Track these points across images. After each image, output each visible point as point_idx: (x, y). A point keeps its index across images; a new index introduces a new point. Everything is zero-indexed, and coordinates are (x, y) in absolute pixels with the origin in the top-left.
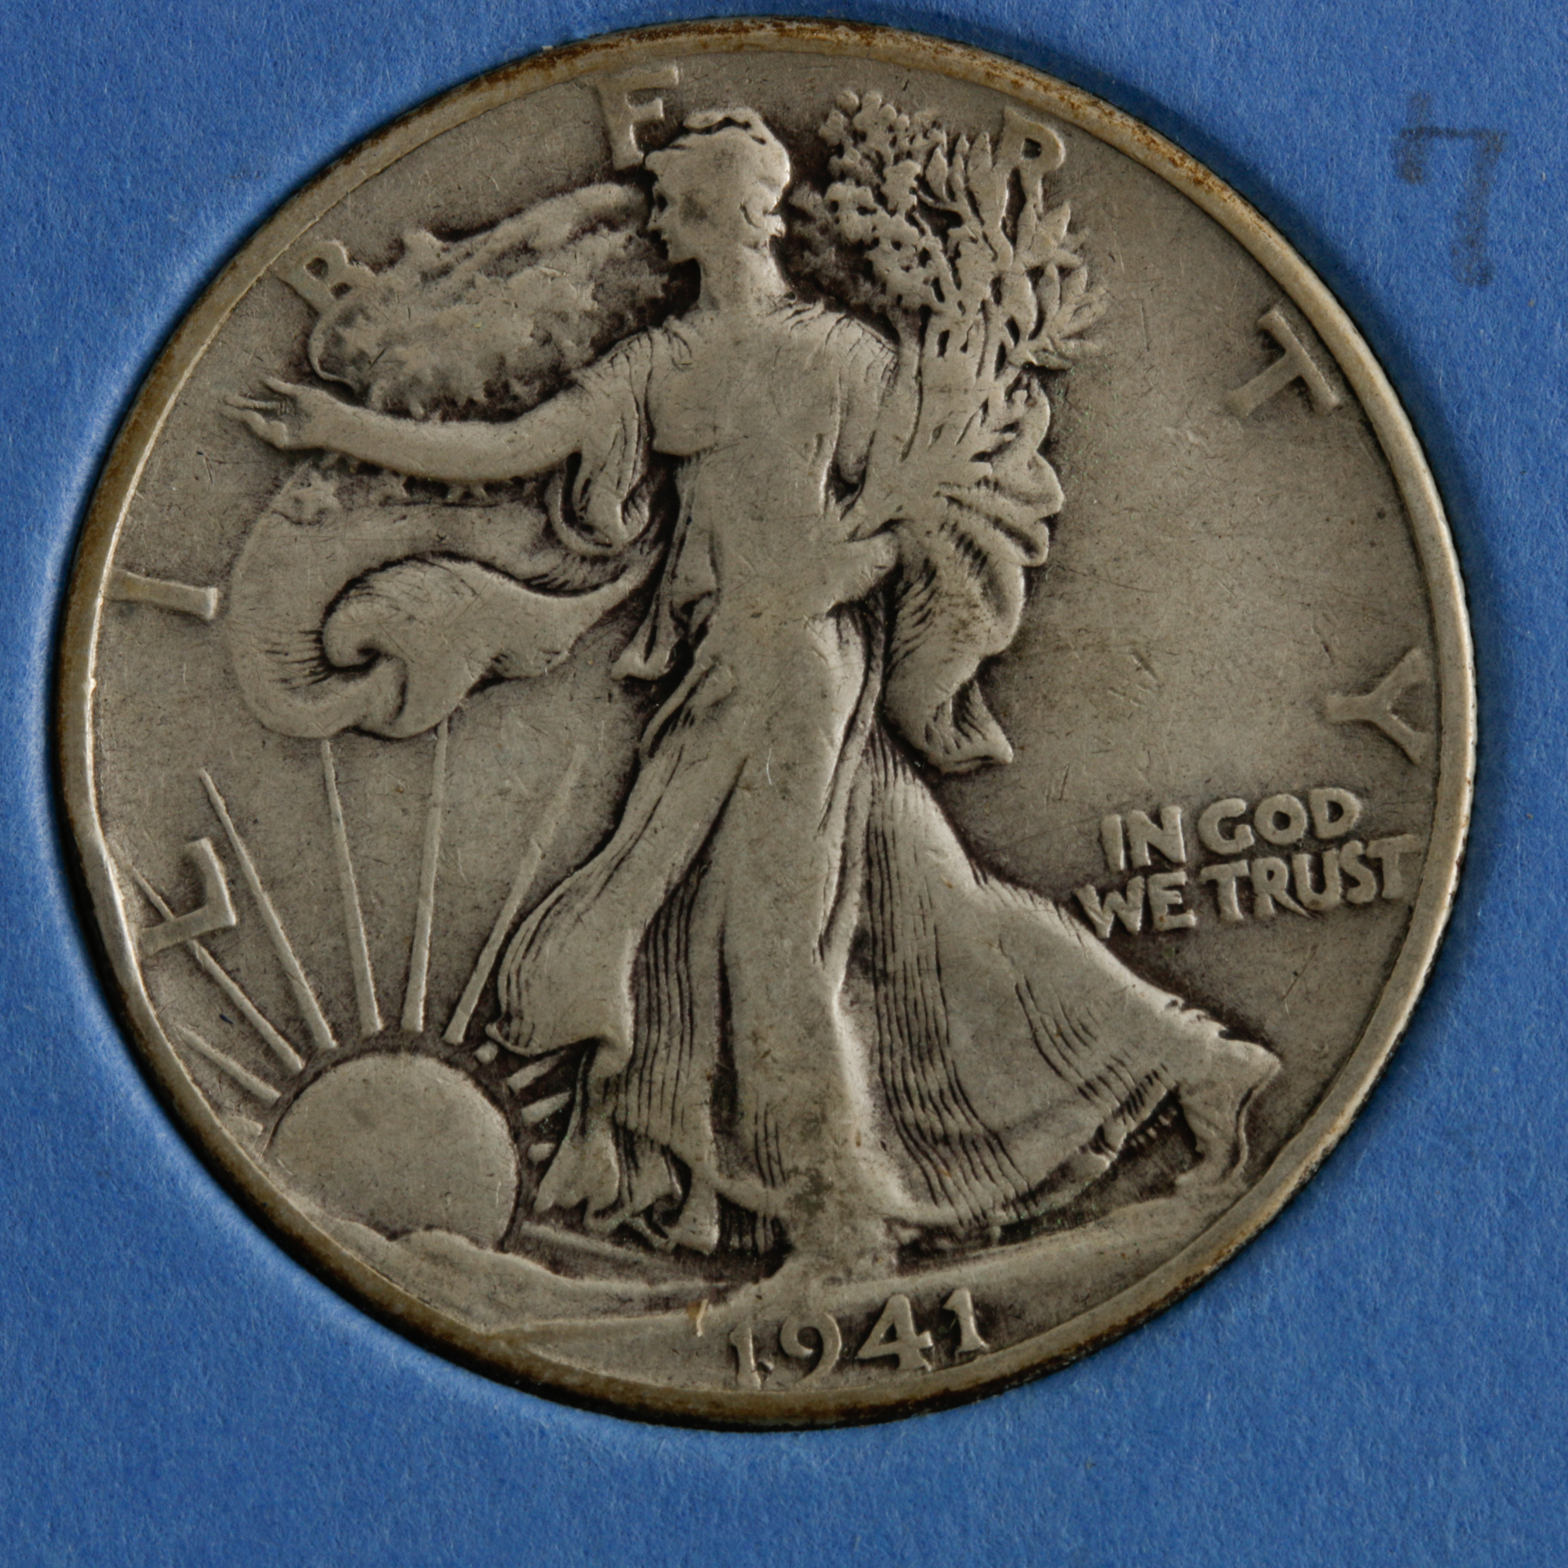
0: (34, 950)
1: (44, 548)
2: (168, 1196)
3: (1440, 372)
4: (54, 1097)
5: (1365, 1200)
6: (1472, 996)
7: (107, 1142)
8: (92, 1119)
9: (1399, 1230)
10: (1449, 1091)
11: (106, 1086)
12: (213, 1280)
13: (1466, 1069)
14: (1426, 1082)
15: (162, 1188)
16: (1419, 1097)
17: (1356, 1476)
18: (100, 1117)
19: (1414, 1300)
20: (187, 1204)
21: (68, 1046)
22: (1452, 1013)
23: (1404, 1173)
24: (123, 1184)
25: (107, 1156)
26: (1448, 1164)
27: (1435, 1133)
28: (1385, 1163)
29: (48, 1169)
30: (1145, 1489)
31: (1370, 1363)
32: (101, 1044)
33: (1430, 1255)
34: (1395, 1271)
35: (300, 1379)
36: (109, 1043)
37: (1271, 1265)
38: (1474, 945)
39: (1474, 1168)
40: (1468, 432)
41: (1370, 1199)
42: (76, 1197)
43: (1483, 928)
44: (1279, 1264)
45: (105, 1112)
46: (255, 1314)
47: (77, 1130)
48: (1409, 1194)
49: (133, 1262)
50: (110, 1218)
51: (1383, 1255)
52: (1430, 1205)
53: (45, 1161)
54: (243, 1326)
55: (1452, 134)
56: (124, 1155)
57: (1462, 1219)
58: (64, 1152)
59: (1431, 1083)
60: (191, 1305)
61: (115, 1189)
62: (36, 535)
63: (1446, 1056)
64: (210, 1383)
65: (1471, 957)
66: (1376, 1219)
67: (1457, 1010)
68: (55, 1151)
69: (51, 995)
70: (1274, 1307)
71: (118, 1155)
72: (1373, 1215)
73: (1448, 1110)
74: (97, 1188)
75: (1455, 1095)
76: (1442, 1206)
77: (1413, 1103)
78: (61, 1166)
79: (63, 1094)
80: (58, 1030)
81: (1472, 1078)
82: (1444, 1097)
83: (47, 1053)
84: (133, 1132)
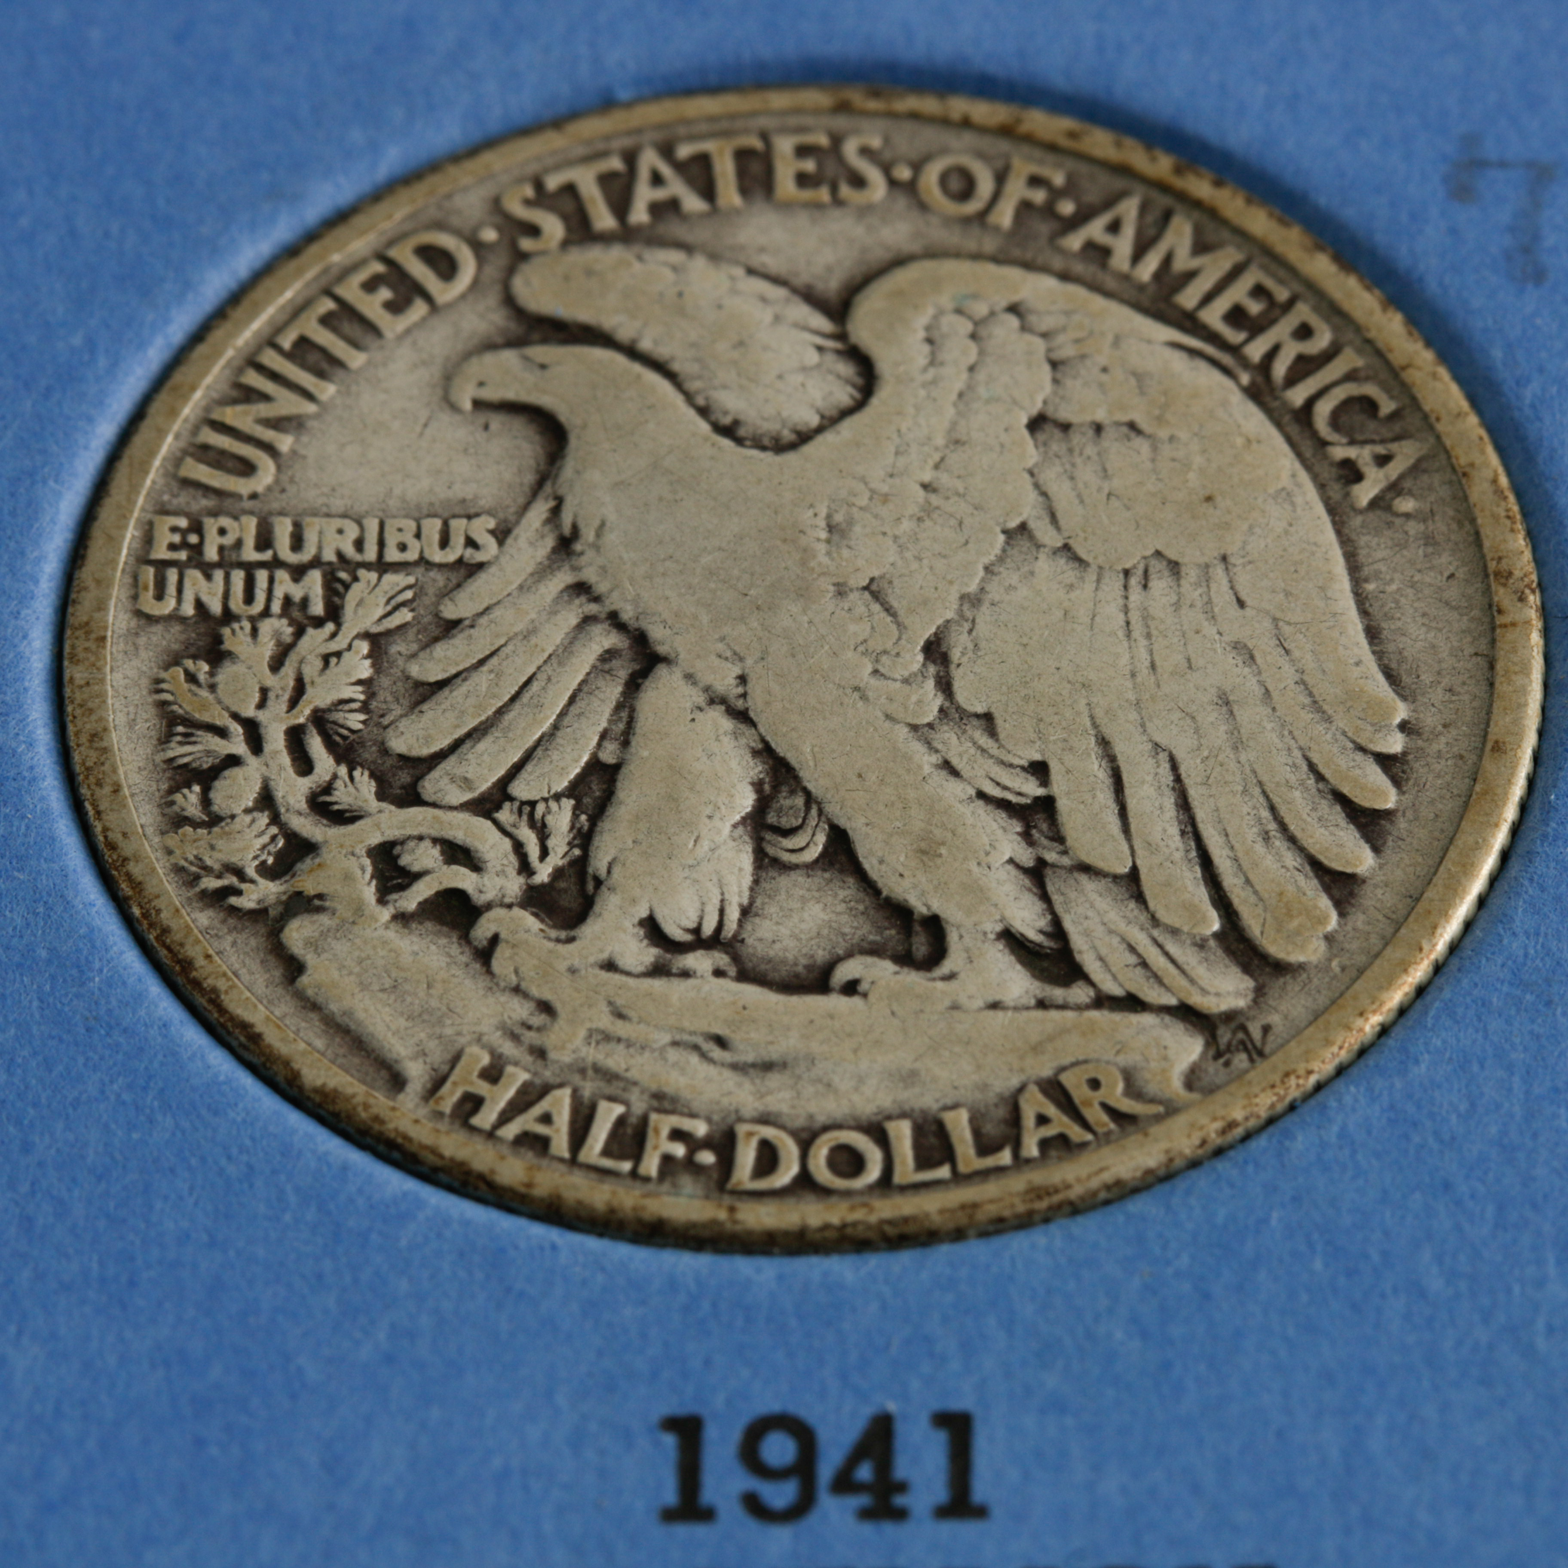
0: (28, 827)
1: (58, 495)
2: (159, 1040)
3: (1497, 354)
4: (43, 954)
5: (1439, 1043)
6: (1548, 867)
7: (96, 991)
8: (82, 972)
9: (1475, 1068)
10: (1526, 947)
11: (98, 943)
12: (204, 1112)
13: (1543, 929)
14: (1501, 941)
15: (153, 1032)
16: (1493, 953)
17: (1435, 1284)
18: (91, 970)
19: (1494, 1130)
20: (179, 1046)
21: (59, 909)
22: (1526, 883)
23: (1480, 1019)
24: (111, 1028)
25: (96, 1003)
26: (1526, 1010)
27: (1511, 984)
28: (1460, 1011)
29: (32, 1015)
30: (1207, 1296)
31: (1447, 1186)
32: (95, 909)
33: (1510, 1090)
34: (1473, 1105)
35: (292, 1199)
36: (103, 910)
37: (1340, 1101)
38: (1548, 825)
39: (1554, 1015)
40: (1527, 402)
41: (1444, 1042)
42: (61, 1040)
43: (1557, 810)
44: (1348, 1099)
45: (97, 965)
46: (248, 1142)
47: (65, 981)
48: (1486, 1037)
49: (118, 1096)
50: (96, 1057)
51: (1459, 1090)
52: (1507, 1047)
53: (29, 1008)
54: (234, 1151)
55: (1502, 164)
56: (114, 1003)
57: (1543, 1059)
58: (51, 1000)
59: (1505, 942)
60: (179, 1134)
61: (103, 1032)
62: (51, 483)
63: (1521, 919)
64: (196, 1203)
65: (1545, 836)
66: (1450, 1059)
67: (1531, 880)
68: (41, 1000)
69: (44, 866)
70: (1343, 1134)
71: (108, 1003)
72: (1448, 1055)
73: (1525, 964)
74: (83, 1031)
75: (1532, 951)
76: (1521, 1048)
77: (1488, 959)
78: (47, 1012)
79: (51, 950)
80: (49, 895)
81: (1550, 937)
82: (1521, 953)
83: (36, 914)
84: (124, 983)
